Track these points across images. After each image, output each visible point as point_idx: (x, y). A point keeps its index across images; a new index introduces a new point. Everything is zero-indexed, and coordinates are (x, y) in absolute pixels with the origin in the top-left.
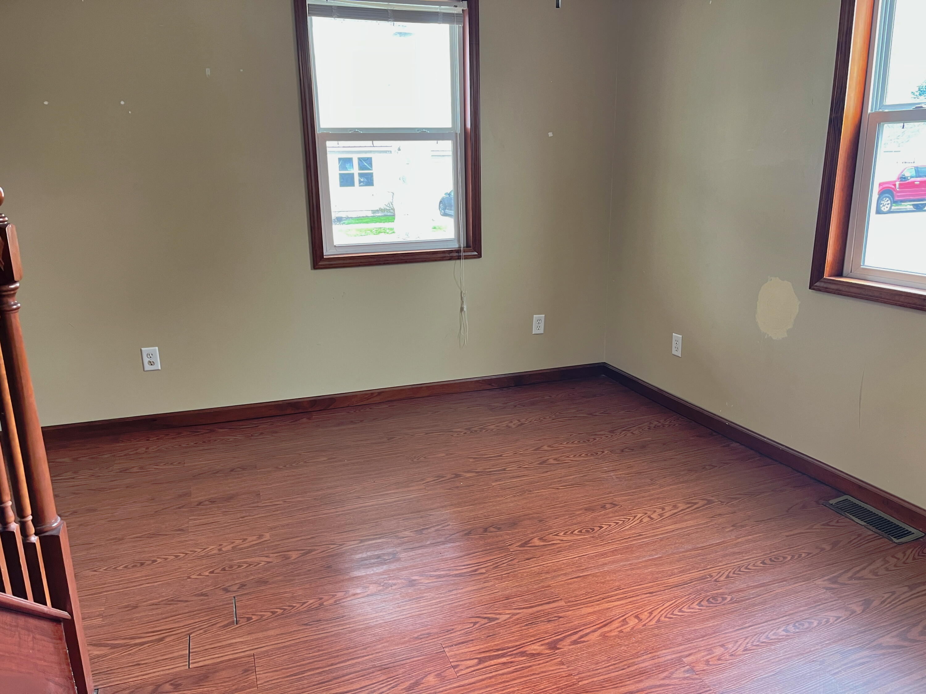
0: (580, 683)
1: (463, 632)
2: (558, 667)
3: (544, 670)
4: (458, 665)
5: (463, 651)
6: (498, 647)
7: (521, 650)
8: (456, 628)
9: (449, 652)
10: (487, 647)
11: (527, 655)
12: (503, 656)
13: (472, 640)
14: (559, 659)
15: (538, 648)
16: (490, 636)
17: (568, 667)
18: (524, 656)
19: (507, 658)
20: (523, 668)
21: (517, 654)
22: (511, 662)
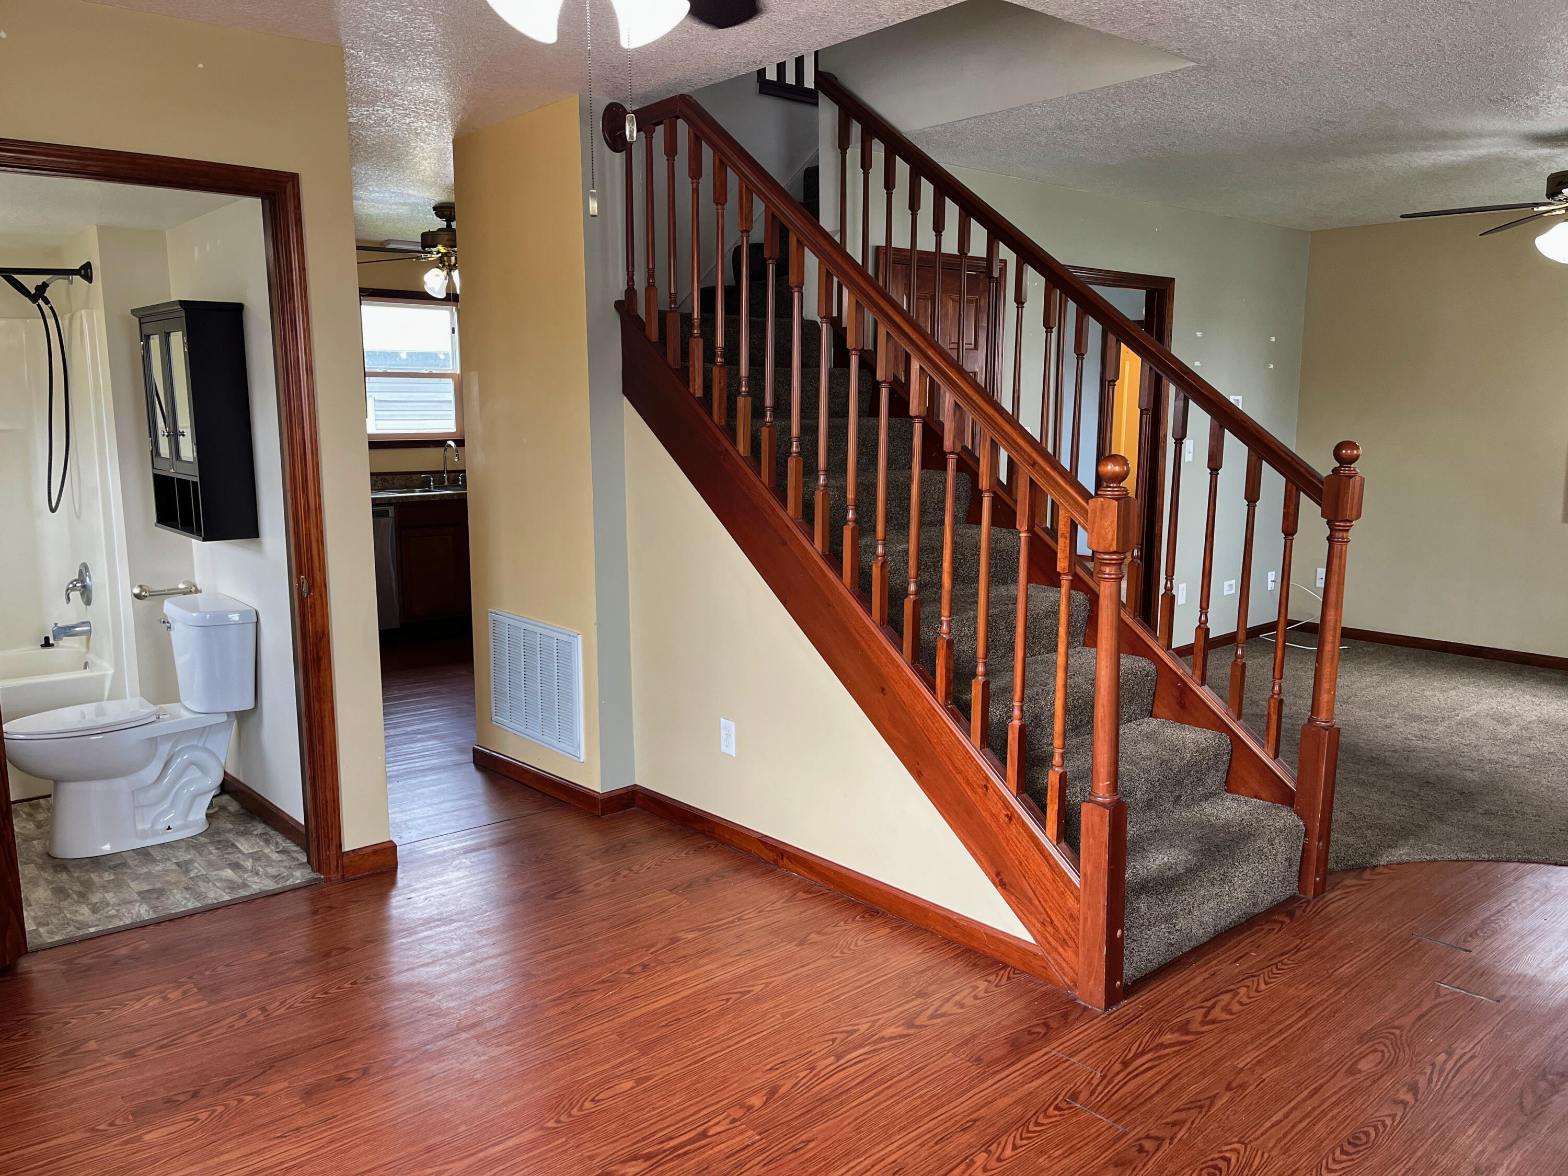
0: (564, 1139)
1: (748, 1166)
2: (596, 1152)
3: (614, 1145)
4: (731, 1123)
5: (733, 1141)
6: (686, 1157)
7: (654, 1160)
8: (761, 1168)
9: (752, 1136)
10: (704, 1153)
11: (642, 1156)
12: (676, 1148)
13: (727, 1158)
14: (596, 1161)
15: (629, 1170)
16: (704, 1169)
17: (582, 1155)
18: (646, 1154)
19: (669, 1146)
20: (644, 1139)
21: (657, 1155)
22: (662, 1142)
